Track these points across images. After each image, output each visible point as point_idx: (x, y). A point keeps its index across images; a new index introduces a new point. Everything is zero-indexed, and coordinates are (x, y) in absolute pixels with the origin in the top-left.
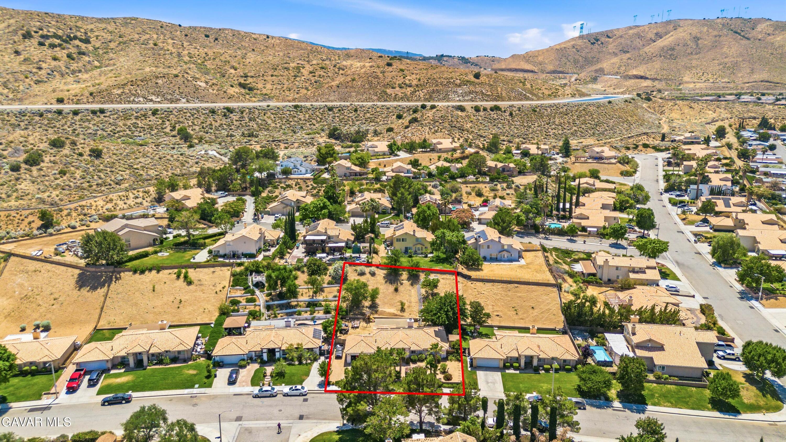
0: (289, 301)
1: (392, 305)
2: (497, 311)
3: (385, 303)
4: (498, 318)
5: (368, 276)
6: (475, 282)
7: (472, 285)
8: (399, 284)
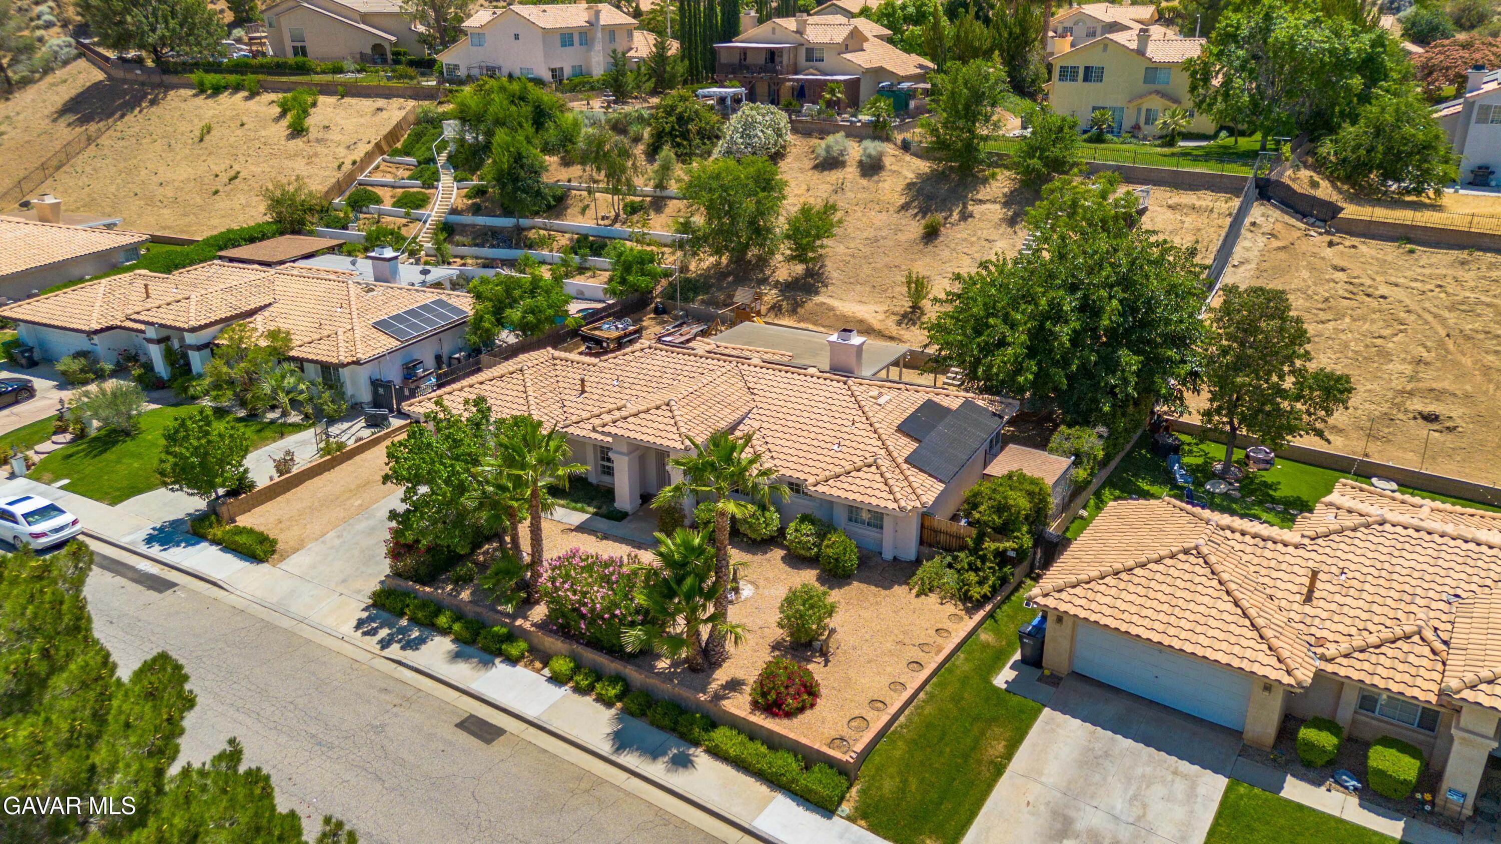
0: (524, 222)
1: (878, 290)
2: (1438, 395)
3: (853, 281)
4: (1422, 430)
5: (851, 172)
6: (1350, 241)
7: (1328, 252)
8: (955, 216)
